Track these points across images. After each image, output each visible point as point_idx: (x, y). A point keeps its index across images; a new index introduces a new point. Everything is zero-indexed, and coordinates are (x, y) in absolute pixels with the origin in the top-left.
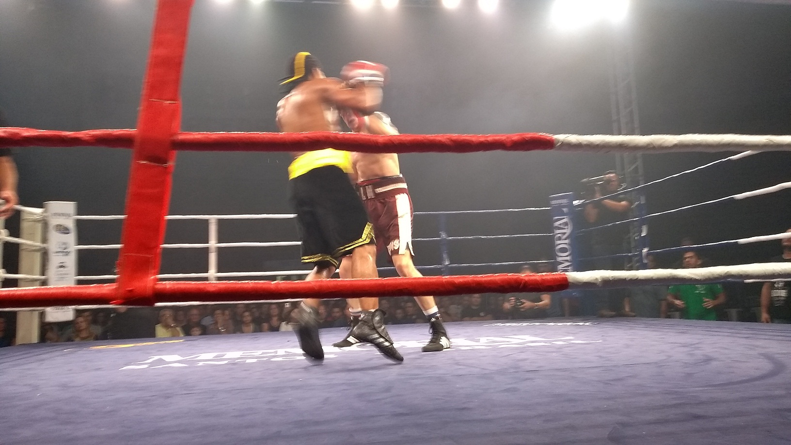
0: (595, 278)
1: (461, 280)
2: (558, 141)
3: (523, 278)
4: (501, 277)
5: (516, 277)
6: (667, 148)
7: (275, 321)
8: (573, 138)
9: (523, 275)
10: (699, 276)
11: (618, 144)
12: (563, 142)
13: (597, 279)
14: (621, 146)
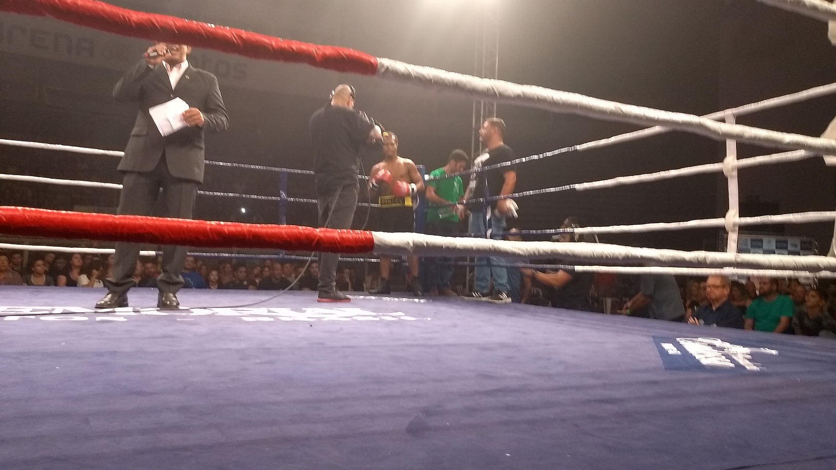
0: (406, 242)
1: (232, 229)
2: (382, 66)
3: (316, 233)
4: (289, 230)
5: (307, 232)
6: (508, 98)
7: (74, 274)
8: (401, 66)
9: (318, 230)
10: (524, 252)
11: (455, 82)
12: (387, 68)
13: (408, 243)
14: (457, 85)
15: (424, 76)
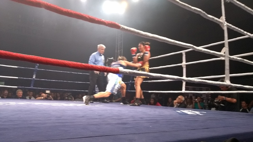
6: (150, 37)
8: (126, 27)
12: (122, 27)
14: (138, 33)
15: (131, 30)
